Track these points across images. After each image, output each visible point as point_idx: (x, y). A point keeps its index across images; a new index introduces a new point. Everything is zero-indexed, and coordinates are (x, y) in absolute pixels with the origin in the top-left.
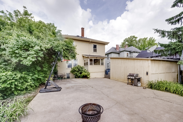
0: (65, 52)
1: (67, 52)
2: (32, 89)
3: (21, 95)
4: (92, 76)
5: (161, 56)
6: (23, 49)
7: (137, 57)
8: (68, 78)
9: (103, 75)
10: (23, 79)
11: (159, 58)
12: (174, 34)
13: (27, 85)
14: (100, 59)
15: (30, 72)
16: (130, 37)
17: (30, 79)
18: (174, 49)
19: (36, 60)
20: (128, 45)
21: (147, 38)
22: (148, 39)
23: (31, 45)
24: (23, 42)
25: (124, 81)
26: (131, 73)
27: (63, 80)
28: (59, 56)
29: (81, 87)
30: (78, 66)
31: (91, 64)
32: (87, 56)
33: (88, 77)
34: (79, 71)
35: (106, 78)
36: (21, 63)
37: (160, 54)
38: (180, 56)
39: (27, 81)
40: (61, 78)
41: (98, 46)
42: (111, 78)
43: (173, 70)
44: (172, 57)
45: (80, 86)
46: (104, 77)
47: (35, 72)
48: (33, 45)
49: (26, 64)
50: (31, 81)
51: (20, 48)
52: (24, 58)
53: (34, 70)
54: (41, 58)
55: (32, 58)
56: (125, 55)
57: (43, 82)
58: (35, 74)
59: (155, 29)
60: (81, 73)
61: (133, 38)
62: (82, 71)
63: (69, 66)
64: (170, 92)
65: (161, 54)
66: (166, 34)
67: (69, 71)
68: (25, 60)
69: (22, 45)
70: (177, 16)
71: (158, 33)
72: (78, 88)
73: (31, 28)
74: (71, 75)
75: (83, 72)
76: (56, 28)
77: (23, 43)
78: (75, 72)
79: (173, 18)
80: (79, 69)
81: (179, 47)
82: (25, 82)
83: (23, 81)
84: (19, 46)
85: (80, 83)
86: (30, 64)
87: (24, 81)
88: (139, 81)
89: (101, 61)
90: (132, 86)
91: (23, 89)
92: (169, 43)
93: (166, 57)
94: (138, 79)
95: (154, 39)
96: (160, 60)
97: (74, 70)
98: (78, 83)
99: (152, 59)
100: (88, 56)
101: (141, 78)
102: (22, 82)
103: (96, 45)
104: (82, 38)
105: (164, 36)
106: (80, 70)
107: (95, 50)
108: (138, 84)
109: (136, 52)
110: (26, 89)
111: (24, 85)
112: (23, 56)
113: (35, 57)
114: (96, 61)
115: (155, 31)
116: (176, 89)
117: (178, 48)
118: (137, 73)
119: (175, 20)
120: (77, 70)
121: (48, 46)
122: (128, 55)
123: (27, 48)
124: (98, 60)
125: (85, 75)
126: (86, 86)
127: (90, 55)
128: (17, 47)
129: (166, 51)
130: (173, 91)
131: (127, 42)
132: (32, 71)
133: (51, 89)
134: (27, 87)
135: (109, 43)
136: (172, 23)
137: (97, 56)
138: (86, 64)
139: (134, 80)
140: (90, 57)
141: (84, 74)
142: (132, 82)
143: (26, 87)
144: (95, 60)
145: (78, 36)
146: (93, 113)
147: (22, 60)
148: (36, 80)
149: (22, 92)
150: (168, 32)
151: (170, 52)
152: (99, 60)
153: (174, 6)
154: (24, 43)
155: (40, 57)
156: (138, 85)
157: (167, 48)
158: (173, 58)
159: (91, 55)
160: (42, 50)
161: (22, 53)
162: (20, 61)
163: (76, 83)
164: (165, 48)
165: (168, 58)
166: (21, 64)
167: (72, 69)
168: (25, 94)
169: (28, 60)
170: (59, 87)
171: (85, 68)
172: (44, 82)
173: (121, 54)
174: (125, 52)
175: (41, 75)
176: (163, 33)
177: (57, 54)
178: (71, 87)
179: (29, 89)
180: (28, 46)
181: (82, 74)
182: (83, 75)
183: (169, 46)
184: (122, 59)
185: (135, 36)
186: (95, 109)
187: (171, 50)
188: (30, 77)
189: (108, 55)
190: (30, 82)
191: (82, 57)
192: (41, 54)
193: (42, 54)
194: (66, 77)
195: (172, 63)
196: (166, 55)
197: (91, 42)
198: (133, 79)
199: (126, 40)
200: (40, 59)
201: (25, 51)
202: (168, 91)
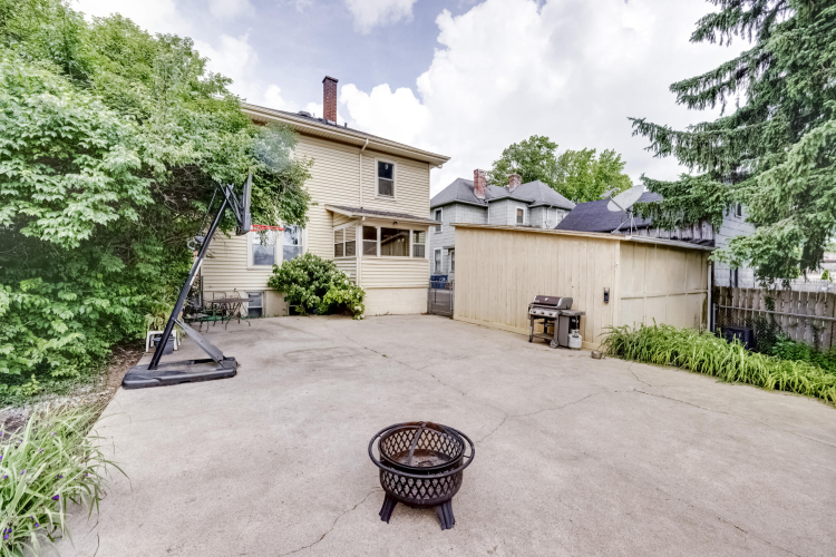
0: (257, 188)
1: (267, 188)
2: (73, 370)
3: (9, 404)
4: (373, 304)
5: (651, 227)
6: (40, 160)
7: (558, 227)
8: (254, 314)
9: (419, 300)
10: (19, 322)
11: (643, 237)
12: (697, 146)
13: (50, 350)
14: (408, 231)
15: (61, 285)
16: (528, 140)
17: (65, 321)
18: (697, 201)
19: (116, 217)
20: (519, 173)
21: (594, 151)
22: (597, 157)
23: (87, 140)
24: (43, 120)
25: (513, 328)
26: (542, 294)
27: (233, 325)
28: (228, 206)
29: (331, 358)
30: (308, 256)
31: (369, 250)
32: (350, 214)
33: (358, 312)
34: (310, 283)
35: (434, 314)
36: (26, 232)
37: (649, 221)
38: (715, 230)
39: (45, 330)
40: (222, 312)
41: (400, 172)
42: (455, 316)
43: (693, 286)
44: (687, 234)
45: (327, 353)
46: (426, 311)
47: (91, 284)
48: (103, 143)
49: (57, 240)
50: (71, 330)
51: (26, 152)
52: (45, 204)
53: (81, 271)
54: (137, 208)
55: (95, 207)
56: (507, 214)
57: (134, 333)
58: (91, 295)
59: (637, 118)
60: (321, 292)
61: (540, 147)
62: (326, 282)
63: (259, 259)
64: (687, 368)
65: (653, 220)
66: (674, 143)
67: (259, 279)
68: (48, 215)
69: (37, 138)
70: (708, 77)
71: (647, 137)
72: (322, 362)
73: (75, 49)
74: (271, 302)
75: (333, 287)
76: (202, 63)
77: (42, 126)
78: (295, 286)
79: (694, 82)
80: (311, 274)
81: (715, 196)
82: (31, 333)
83: (24, 329)
84: (21, 142)
85: (323, 339)
86: (80, 237)
87: (29, 327)
88: (575, 328)
89: (412, 235)
90: (546, 347)
91: (23, 372)
92: (680, 180)
93: (667, 234)
94: (571, 318)
95: (618, 159)
96: (651, 245)
97: (287, 274)
98: (311, 337)
99: (628, 238)
100: (354, 213)
101: (583, 313)
102: (18, 333)
103: (391, 166)
104: (327, 124)
105: (665, 151)
106: (317, 279)
107: (386, 189)
108: (572, 339)
109: (555, 208)
110: (43, 370)
111: (27, 353)
112: (39, 198)
113: (110, 203)
114: (392, 238)
115: (636, 127)
116: (708, 355)
117: (710, 199)
118: (568, 296)
119: (701, 89)
120: (303, 275)
121: (185, 153)
122: (520, 219)
123: (62, 156)
124: (402, 233)
125: (340, 301)
126: (352, 349)
127: (361, 210)
128: (9, 147)
129: (668, 207)
130: (697, 363)
131: (518, 161)
132: (74, 274)
133: (182, 368)
134: (45, 360)
135: (446, 159)
136: (692, 101)
137: (395, 215)
138: (344, 249)
139: (556, 323)
140: (368, 219)
141: (334, 294)
142: (546, 329)
143: (40, 361)
144: (385, 232)
145: (305, 115)
146: (425, 465)
147: (35, 218)
148: (94, 324)
149: (18, 390)
150: (679, 135)
151: (683, 214)
152: (405, 234)
153: (698, 36)
154: (50, 129)
155: (133, 204)
156: (571, 345)
157: (672, 199)
158: (690, 236)
159: (366, 207)
160: (146, 171)
161: (36, 178)
162: (22, 220)
163: (303, 340)
164: (665, 196)
165: (675, 238)
166: (27, 235)
167: (275, 271)
168: (37, 398)
169: (67, 220)
170: (225, 358)
171: (339, 270)
172: (138, 336)
173: (495, 209)
174: (509, 203)
175: (123, 300)
176: (663, 139)
177: (221, 195)
178: (285, 355)
179: (55, 373)
180: (74, 143)
181: (328, 294)
182: (329, 302)
183: (679, 189)
184: (505, 236)
185: (550, 141)
186: (429, 448)
187: (687, 203)
188: (64, 306)
189: (438, 212)
190: (66, 335)
191: (326, 216)
192: (140, 191)
193: (143, 193)
194: (244, 309)
195: (689, 256)
196: (668, 226)
197: (367, 149)
198: (553, 319)
199: (514, 153)
200: (132, 215)
201: (49, 170)
202: (679, 365)
